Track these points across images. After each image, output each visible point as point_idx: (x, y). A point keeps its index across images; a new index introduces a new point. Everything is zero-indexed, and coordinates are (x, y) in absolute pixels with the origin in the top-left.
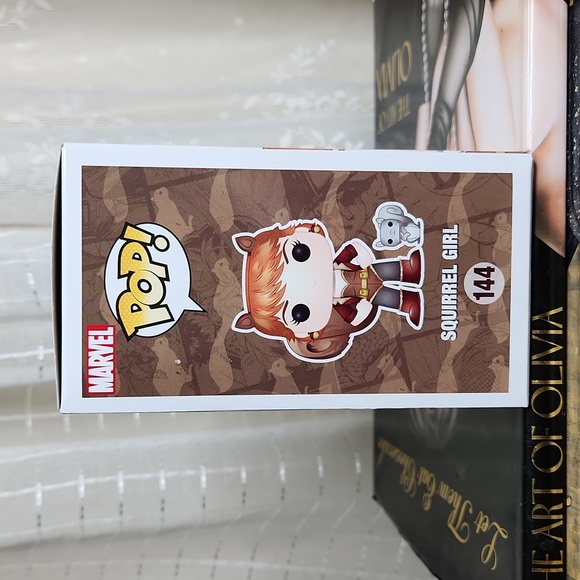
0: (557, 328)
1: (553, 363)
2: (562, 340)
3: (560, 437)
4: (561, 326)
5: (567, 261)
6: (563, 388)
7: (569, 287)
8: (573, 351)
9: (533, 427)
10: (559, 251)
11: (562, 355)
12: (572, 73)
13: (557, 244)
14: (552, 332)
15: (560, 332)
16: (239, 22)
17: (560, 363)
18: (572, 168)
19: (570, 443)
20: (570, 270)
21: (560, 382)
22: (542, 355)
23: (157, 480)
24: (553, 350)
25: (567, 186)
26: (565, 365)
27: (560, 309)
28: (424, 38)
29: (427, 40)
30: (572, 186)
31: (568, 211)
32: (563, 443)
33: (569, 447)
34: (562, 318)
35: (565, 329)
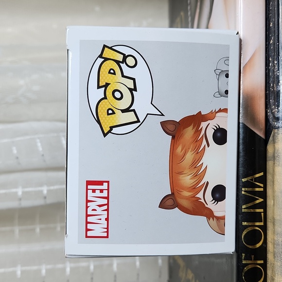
0: (260, 187)
1: (258, 210)
2: (264, 195)
3: (262, 262)
4: (262, 185)
5: (266, 141)
6: (264, 228)
7: (268, 159)
8: (270, 202)
9: (243, 255)
10: (261, 134)
11: (264, 205)
12: (269, 14)
13: (260, 130)
14: (257, 189)
15: (262, 189)
16: (97, 9)
17: (262, 210)
18: (269, 78)
19: (268, 265)
20: (268, 147)
21: (262, 224)
22: (249, 205)
23: (40, 271)
24: (258, 202)
25: (266, 91)
26: (265, 212)
27: (262, 174)
28: (189, 8)
29: (191, 8)
30: (269, 90)
31: (266, 107)
32: (264, 266)
33: (268, 268)
34: (263, 180)
35: (265, 188)
